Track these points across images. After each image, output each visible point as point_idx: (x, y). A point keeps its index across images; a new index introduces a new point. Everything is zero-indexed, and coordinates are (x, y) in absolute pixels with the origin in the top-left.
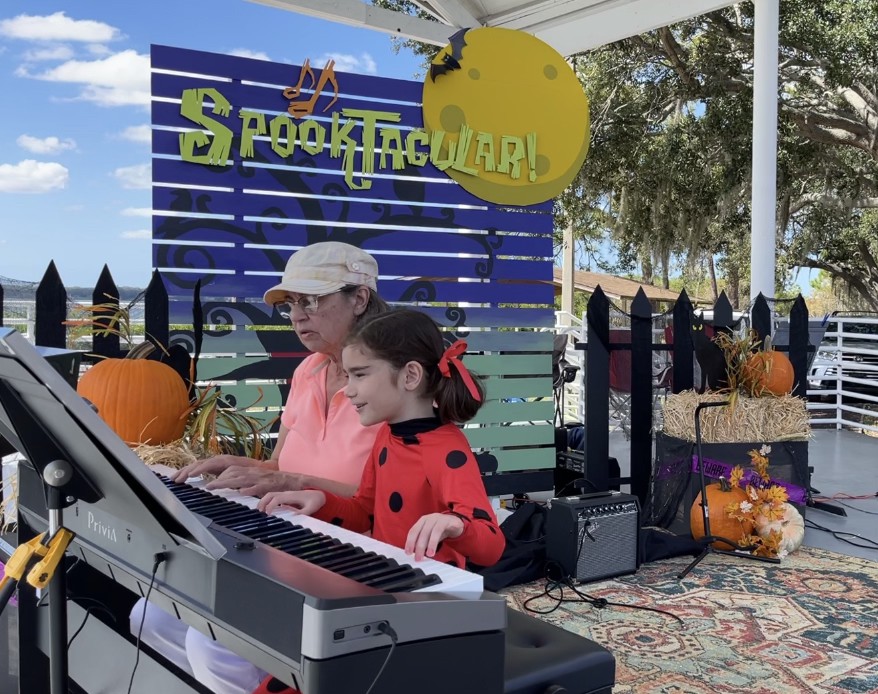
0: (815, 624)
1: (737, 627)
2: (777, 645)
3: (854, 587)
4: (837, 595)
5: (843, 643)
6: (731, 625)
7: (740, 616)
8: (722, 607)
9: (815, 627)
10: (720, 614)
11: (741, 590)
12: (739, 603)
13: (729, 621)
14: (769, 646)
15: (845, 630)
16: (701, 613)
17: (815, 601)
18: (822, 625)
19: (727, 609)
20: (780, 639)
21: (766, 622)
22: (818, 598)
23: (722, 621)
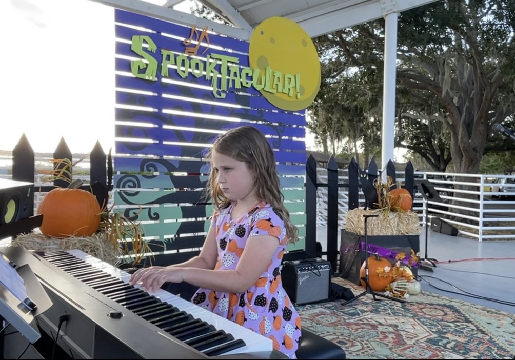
0: (431, 335)
1: (390, 336)
2: (413, 347)
3: (448, 313)
4: (440, 318)
5: (448, 346)
6: (387, 335)
7: (391, 329)
8: (380, 324)
9: (432, 337)
10: (380, 328)
11: (389, 314)
12: (390, 322)
13: (385, 332)
14: (409, 348)
15: (448, 338)
16: (370, 327)
17: (429, 321)
18: (436, 336)
19: (383, 325)
20: (414, 344)
21: (405, 333)
22: (430, 319)
23: (382, 333)
